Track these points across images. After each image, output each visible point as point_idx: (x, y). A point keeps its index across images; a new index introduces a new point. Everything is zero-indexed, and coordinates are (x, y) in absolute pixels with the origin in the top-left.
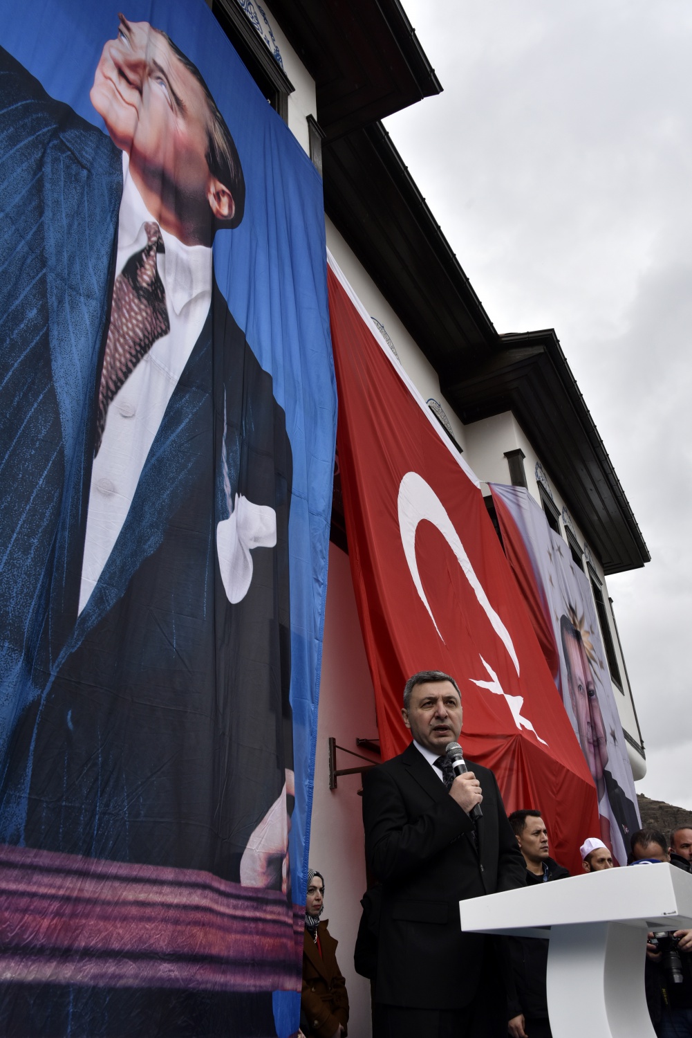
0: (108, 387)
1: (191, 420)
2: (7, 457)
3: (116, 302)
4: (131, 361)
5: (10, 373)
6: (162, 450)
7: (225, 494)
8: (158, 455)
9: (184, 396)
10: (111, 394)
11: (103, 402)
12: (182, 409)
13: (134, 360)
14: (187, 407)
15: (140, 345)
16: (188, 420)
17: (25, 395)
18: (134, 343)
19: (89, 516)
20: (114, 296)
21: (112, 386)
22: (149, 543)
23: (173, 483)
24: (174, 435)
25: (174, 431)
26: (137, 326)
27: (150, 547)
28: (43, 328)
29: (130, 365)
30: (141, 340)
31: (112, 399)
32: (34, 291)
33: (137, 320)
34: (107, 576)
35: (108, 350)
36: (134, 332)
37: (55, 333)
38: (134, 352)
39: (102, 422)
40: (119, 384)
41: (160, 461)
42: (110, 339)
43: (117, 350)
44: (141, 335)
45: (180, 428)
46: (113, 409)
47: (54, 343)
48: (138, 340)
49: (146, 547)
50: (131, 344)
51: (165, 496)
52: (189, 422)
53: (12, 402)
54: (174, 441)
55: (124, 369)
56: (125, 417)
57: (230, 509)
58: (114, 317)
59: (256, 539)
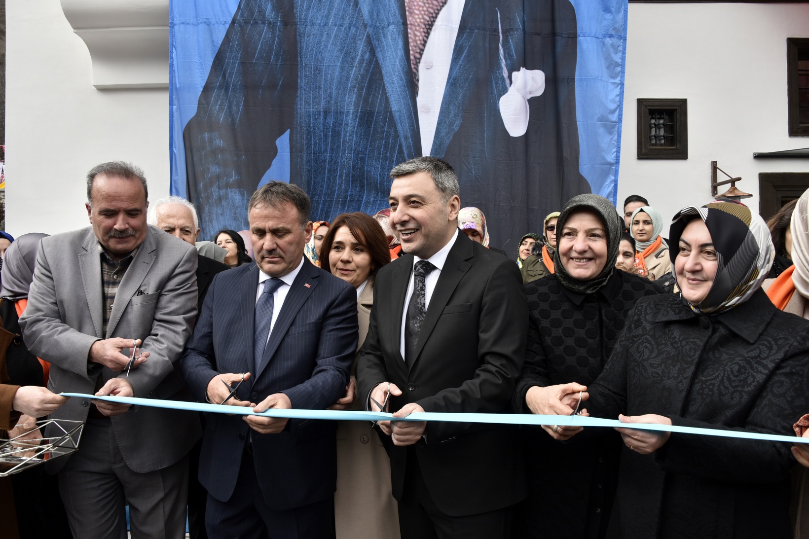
0: (416, 58)
1: (468, 50)
2: (373, 126)
3: (409, 11)
4: (425, 36)
5: (365, 90)
6: (455, 72)
7: (504, 79)
8: (453, 76)
9: (463, 36)
10: (418, 60)
11: (415, 68)
12: (463, 44)
13: (427, 35)
14: (465, 42)
15: (428, 24)
16: (466, 50)
17: (374, 95)
18: (425, 25)
19: (420, 126)
20: (407, 8)
21: (418, 56)
22: (455, 125)
23: (463, 89)
24: (461, 61)
25: (460, 59)
26: (425, 14)
27: (456, 127)
28: (373, 59)
29: (425, 38)
30: (428, 21)
31: (419, 62)
32: (365, 44)
33: (424, 11)
34: (434, 151)
35: (410, 40)
36: (424, 18)
37: (381, 56)
38: (426, 30)
39: (417, 78)
40: (422, 52)
41: (455, 79)
42: (410, 33)
43: (415, 34)
44: (427, 18)
45: (463, 56)
46: (421, 67)
47: (381, 61)
48: (426, 23)
49: (454, 127)
50: (423, 26)
51: (460, 98)
52: (467, 51)
53: (368, 102)
54: (461, 65)
55: (423, 42)
56: (428, 69)
57: (508, 85)
58: (409, 20)
59: (530, 93)
